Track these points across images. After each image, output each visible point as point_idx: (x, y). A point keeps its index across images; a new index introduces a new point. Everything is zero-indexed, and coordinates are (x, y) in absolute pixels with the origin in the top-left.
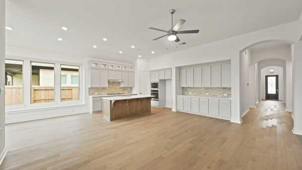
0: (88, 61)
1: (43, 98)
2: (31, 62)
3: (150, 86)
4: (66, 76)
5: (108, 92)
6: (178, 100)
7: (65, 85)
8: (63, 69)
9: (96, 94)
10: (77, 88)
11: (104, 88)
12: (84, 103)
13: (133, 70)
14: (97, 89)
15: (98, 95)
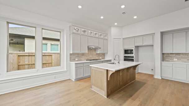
0: (70, 27)
1: (27, 63)
2: (8, 23)
3: (123, 52)
4: (47, 44)
5: (87, 58)
6: (163, 67)
7: (46, 52)
8: (44, 39)
9: (76, 59)
10: (58, 54)
11: (83, 54)
12: (66, 70)
13: (106, 38)
14: (77, 55)
15: (78, 61)
